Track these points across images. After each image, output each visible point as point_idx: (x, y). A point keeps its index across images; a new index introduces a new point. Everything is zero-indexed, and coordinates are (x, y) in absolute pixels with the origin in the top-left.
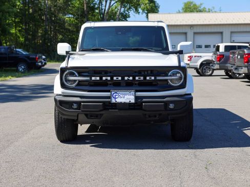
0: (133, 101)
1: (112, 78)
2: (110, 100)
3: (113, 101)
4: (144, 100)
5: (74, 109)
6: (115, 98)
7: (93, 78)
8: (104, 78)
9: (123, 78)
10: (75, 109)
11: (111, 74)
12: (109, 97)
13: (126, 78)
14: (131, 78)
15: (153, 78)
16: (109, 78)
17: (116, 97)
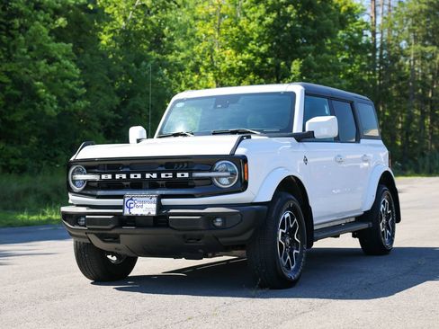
0: (154, 213)
1: (128, 176)
2: (121, 211)
3: (127, 212)
4: (172, 211)
5: (80, 226)
6: (130, 208)
7: (103, 177)
8: (117, 176)
9: (143, 176)
10: (83, 226)
11: (128, 170)
12: (121, 207)
13: (148, 176)
14: (155, 176)
15: (186, 175)
16: (124, 176)
17: (132, 206)
